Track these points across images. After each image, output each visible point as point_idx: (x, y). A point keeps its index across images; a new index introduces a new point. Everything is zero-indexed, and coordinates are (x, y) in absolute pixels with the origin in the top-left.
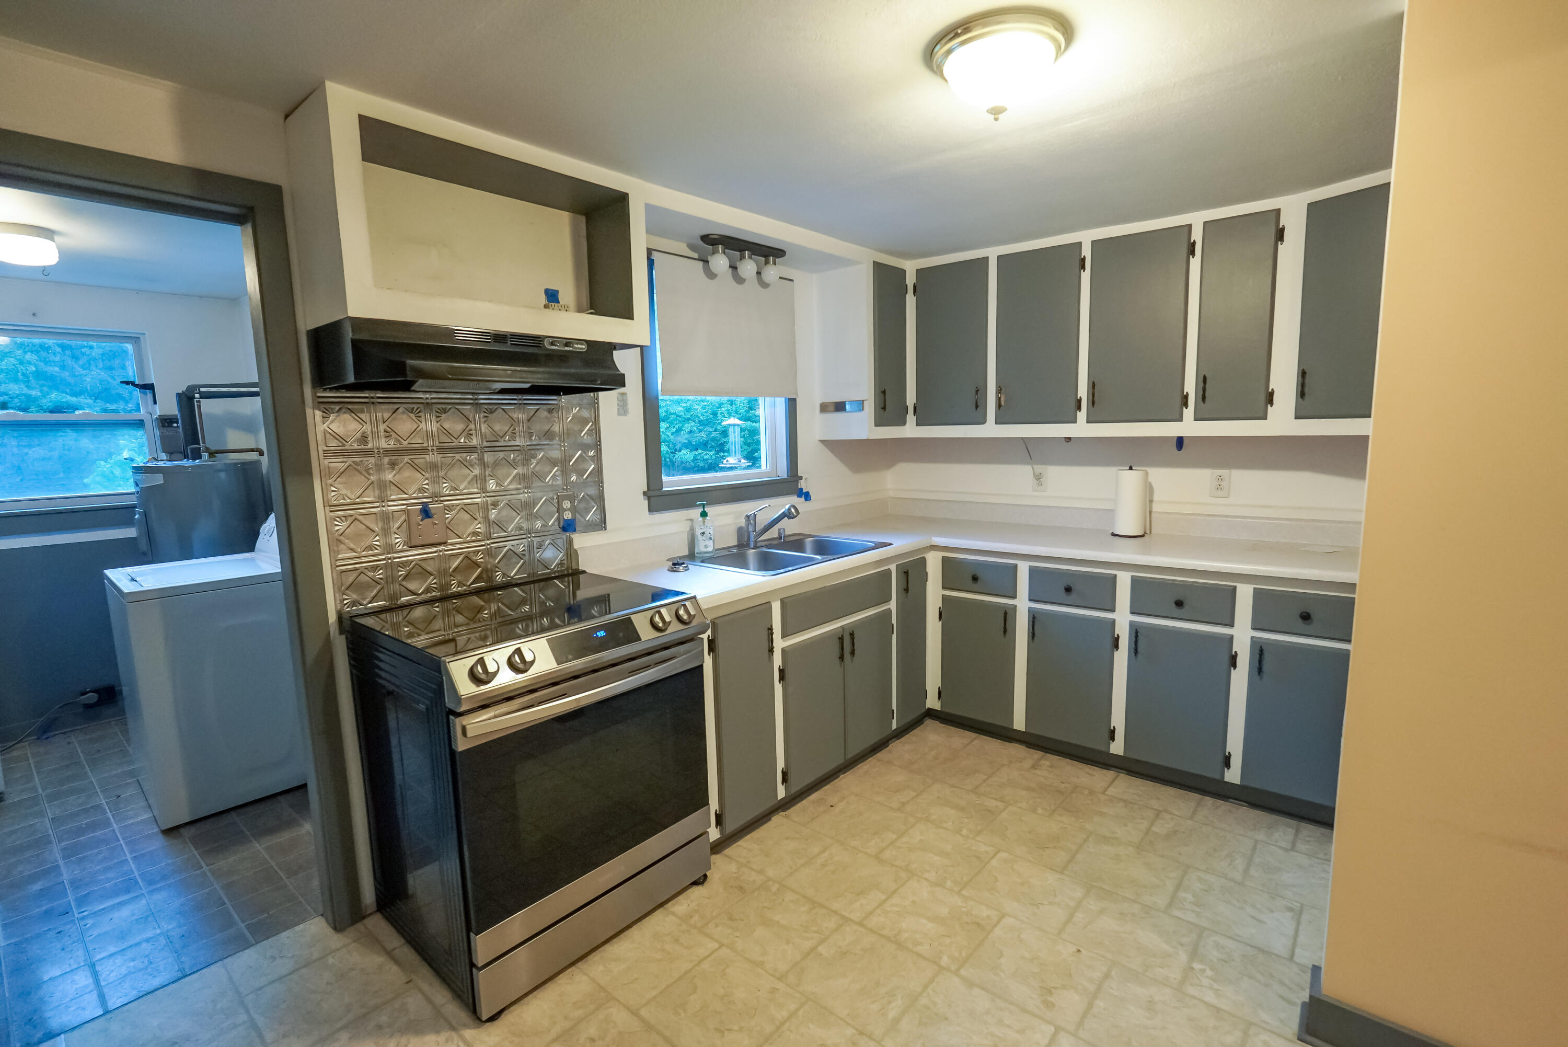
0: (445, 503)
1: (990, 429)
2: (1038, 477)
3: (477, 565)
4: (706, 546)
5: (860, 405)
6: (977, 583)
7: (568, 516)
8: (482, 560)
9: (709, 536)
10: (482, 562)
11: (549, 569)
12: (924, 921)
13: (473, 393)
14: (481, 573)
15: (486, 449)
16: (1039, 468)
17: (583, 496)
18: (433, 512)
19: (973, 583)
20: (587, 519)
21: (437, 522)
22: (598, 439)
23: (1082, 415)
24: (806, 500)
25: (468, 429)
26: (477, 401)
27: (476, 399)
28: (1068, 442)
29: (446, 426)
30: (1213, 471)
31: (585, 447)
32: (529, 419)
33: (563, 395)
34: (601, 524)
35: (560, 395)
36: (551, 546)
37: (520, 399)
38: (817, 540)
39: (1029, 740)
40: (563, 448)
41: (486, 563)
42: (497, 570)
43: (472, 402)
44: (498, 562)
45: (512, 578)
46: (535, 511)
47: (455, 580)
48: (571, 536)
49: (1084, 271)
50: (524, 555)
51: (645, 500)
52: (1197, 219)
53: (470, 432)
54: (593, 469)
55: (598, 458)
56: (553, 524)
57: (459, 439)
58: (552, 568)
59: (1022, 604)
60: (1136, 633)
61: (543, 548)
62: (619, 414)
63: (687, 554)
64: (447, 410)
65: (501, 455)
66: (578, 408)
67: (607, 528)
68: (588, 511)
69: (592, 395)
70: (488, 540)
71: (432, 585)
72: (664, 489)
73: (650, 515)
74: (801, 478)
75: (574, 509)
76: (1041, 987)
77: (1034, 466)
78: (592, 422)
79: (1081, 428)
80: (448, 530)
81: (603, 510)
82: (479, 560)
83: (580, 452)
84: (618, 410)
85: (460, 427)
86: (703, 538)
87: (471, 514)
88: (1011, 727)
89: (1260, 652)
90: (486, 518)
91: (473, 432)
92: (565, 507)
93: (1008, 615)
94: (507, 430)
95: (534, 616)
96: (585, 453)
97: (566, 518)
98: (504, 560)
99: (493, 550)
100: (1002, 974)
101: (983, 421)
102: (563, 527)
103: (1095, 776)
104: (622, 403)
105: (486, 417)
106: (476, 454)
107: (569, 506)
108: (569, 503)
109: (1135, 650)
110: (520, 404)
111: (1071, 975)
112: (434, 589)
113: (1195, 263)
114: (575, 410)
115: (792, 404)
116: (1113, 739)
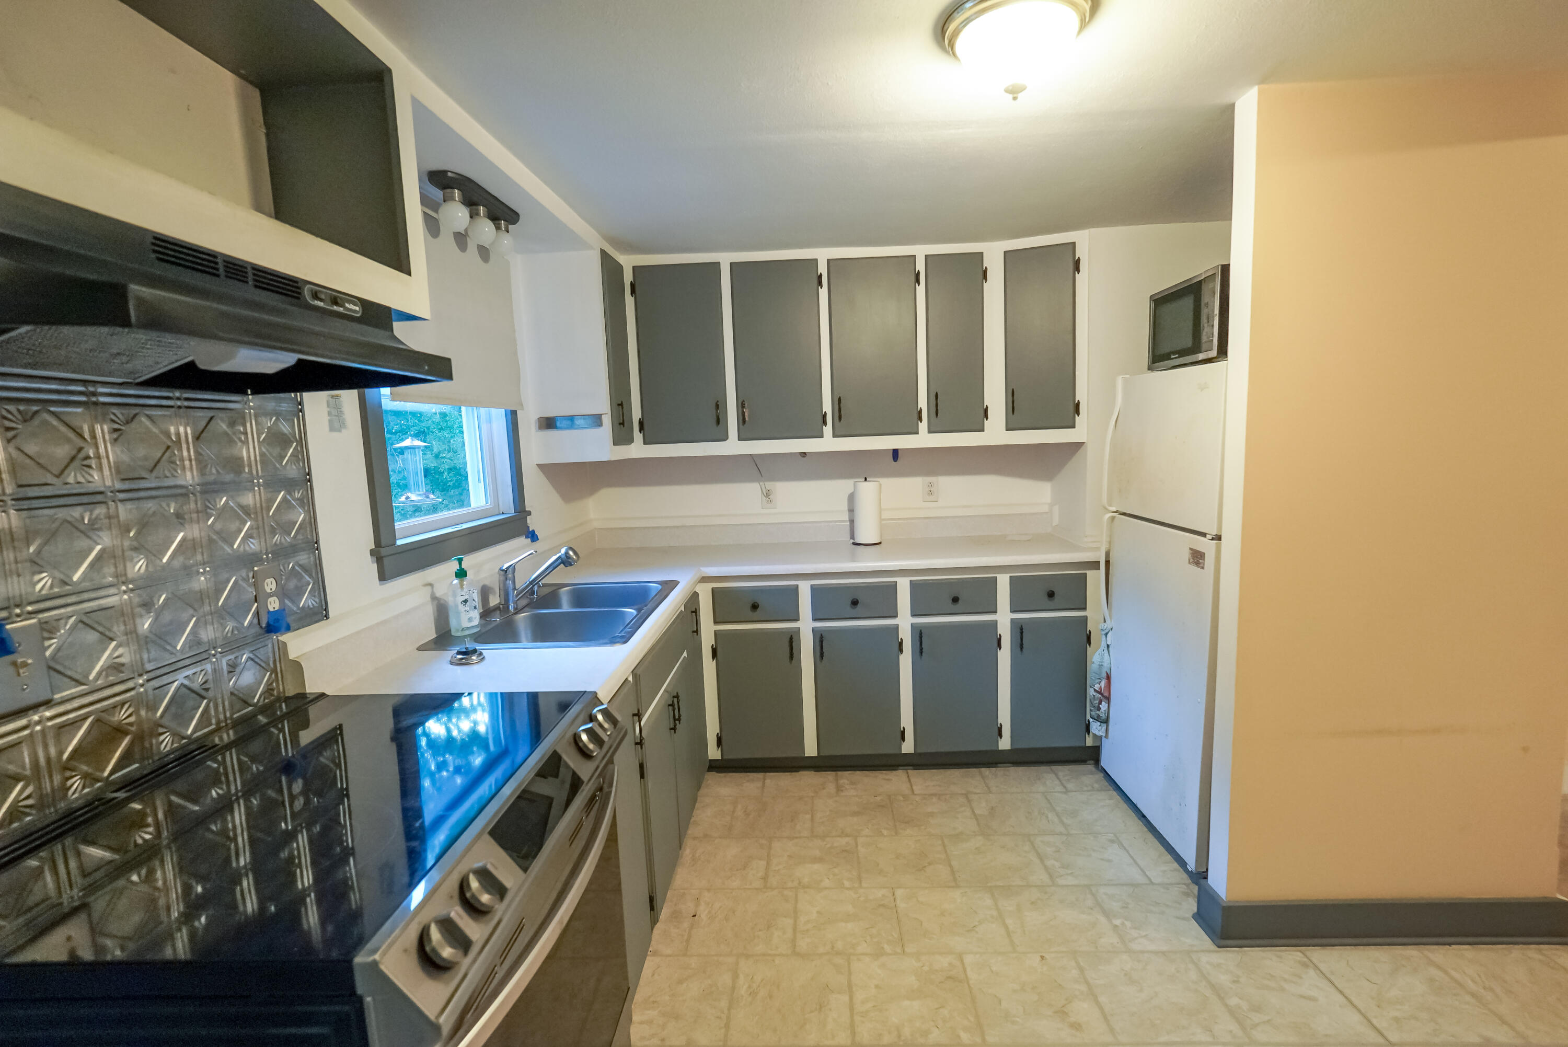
0: (41, 616)
1: (733, 446)
2: (767, 494)
3: (120, 731)
4: (470, 620)
5: (597, 420)
6: (755, 612)
7: (274, 604)
8: (132, 719)
9: (474, 604)
10: (131, 724)
11: (251, 706)
12: (906, 1003)
13: (84, 382)
14: (132, 743)
15: (121, 496)
16: (769, 485)
17: (293, 567)
18: (16, 639)
19: (751, 611)
20: (301, 606)
21: (30, 661)
22: (307, 470)
23: (828, 430)
24: (533, 541)
25: (82, 455)
26: (94, 399)
27: (94, 394)
28: (804, 457)
29: (32, 448)
30: (924, 478)
31: (289, 485)
32: (197, 436)
33: (252, 394)
34: (321, 613)
35: (246, 393)
36: (250, 662)
37: (178, 399)
38: (574, 589)
39: (820, 764)
40: (256, 488)
41: (139, 722)
42: (161, 730)
43: (83, 399)
44: (162, 716)
45: (189, 737)
46: (220, 604)
47: (75, 776)
48: (280, 638)
49: (821, 288)
50: (207, 690)
51: (373, 563)
52: (920, 251)
53: (85, 463)
54: (304, 520)
55: (308, 503)
56: (251, 623)
57: (63, 476)
58: (256, 701)
59: (806, 626)
60: (919, 634)
61: (238, 670)
62: (332, 429)
63: (435, 636)
64: (30, 414)
65: (150, 506)
66: (274, 418)
67: (330, 616)
68: (300, 592)
69: (293, 396)
70: (140, 675)
71: (20, 804)
72: (399, 542)
73: (381, 585)
74: (529, 513)
75: (282, 593)
76: (1055, 1012)
77: (766, 483)
78: (296, 440)
79: (828, 443)
80: (53, 673)
81: (321, 587)
82: (124, 722)
83: (282, 493)
84: (330, 422)
85: (62, 452)
86: (467, 608)
87: (101, 629)
88: (803, 755)
89: (1019, 630)
90: (132, 633)
91: (93, 463)
92: (269, 591)
93: (792, 640)
94: (159, 455)
95: (234, 798)
96: (290, 494)
97: (271, 610)
98: (173, 709)
99: (150, 692)
100: (1018, 1019)
101: (724, 438)
102: (268, 625)
103: (892, 780)
104: (334, 412)
105: (115, 430)
106: (103, 506)
107: (274, 587)
108: (274, 582)
109: (919, 649)
110: (180, 407)
111: (1060, 985)
112: (28, 810)
113: (921, 290)
114: (270, 422)
115: (513, 419)
116: (903, 739)
